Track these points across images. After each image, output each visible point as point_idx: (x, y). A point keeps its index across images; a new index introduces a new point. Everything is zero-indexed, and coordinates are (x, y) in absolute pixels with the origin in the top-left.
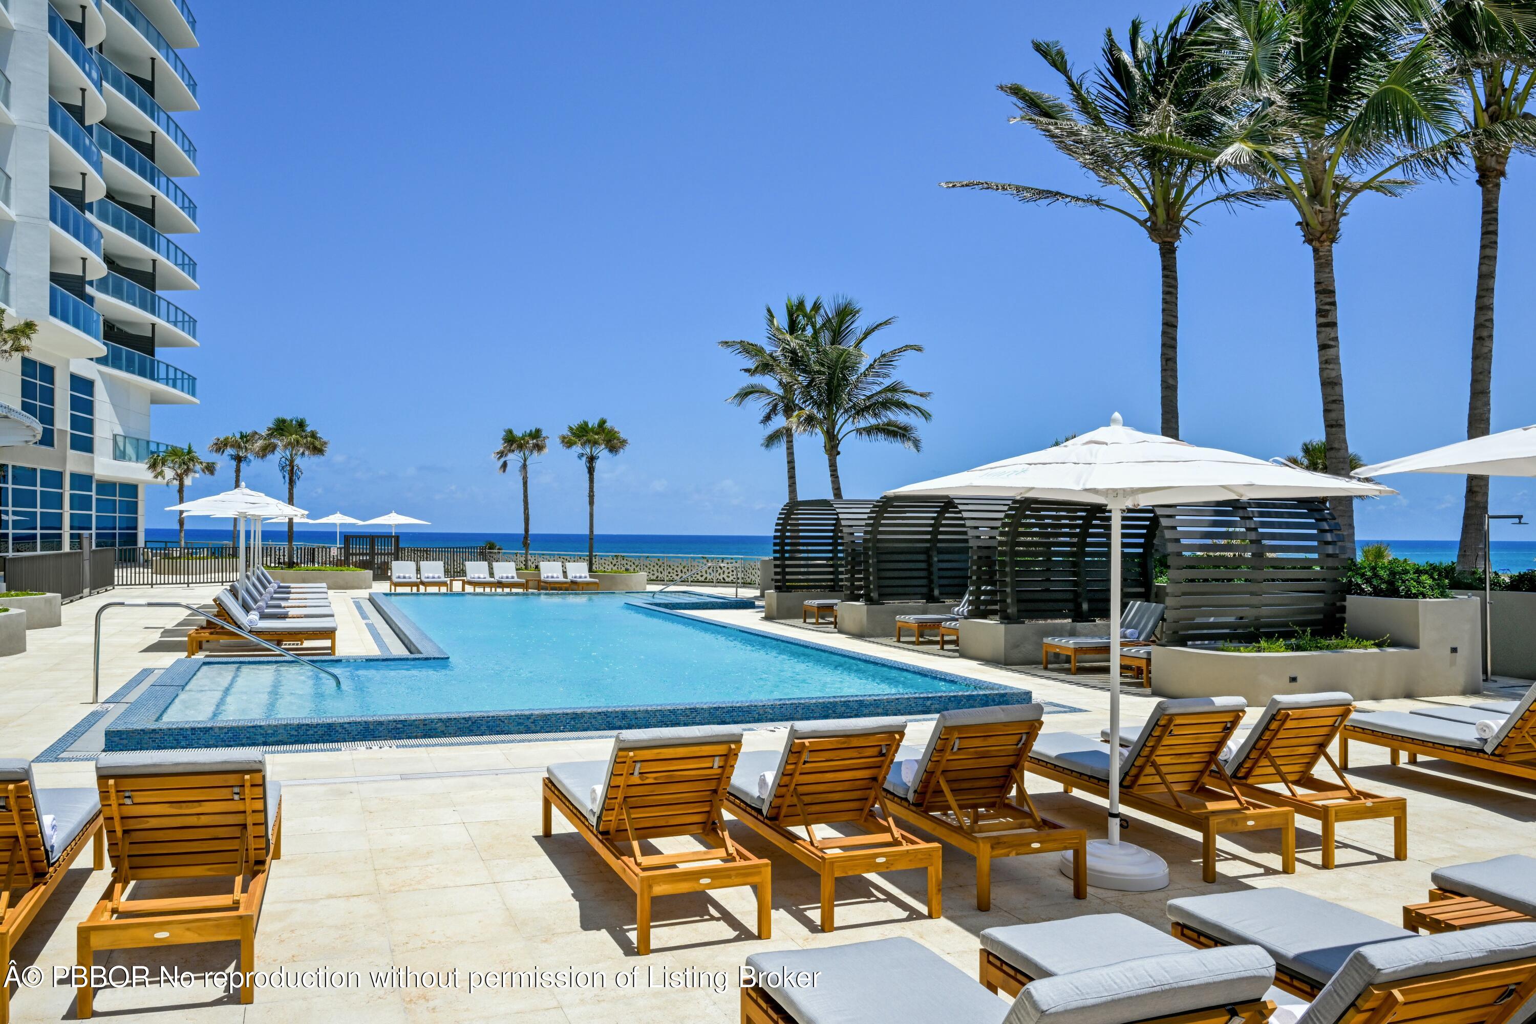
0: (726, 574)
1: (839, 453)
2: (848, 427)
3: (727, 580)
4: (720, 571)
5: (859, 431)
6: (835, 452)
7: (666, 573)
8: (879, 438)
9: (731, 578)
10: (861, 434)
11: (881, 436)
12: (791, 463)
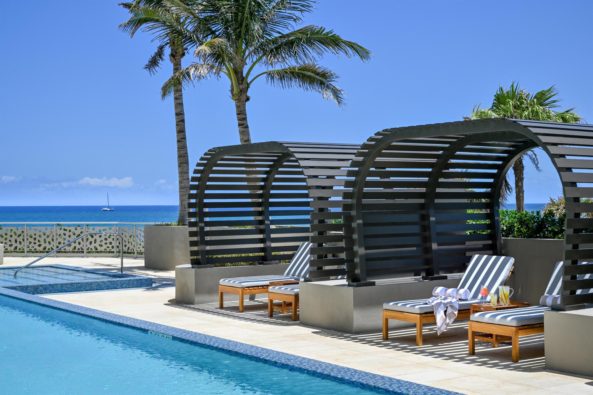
0: (98, 243)
1: (248, 99)
2: (260, 68)
3: (100, 249)
4: (90, 239)
5: (271, 75)
6: (244, 98)
7: (26, 243)
8: (293, 83)
9: (105, 247)
10: (272, 78)
11: (295, 83)
12: (180, 115)
